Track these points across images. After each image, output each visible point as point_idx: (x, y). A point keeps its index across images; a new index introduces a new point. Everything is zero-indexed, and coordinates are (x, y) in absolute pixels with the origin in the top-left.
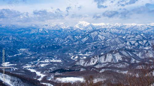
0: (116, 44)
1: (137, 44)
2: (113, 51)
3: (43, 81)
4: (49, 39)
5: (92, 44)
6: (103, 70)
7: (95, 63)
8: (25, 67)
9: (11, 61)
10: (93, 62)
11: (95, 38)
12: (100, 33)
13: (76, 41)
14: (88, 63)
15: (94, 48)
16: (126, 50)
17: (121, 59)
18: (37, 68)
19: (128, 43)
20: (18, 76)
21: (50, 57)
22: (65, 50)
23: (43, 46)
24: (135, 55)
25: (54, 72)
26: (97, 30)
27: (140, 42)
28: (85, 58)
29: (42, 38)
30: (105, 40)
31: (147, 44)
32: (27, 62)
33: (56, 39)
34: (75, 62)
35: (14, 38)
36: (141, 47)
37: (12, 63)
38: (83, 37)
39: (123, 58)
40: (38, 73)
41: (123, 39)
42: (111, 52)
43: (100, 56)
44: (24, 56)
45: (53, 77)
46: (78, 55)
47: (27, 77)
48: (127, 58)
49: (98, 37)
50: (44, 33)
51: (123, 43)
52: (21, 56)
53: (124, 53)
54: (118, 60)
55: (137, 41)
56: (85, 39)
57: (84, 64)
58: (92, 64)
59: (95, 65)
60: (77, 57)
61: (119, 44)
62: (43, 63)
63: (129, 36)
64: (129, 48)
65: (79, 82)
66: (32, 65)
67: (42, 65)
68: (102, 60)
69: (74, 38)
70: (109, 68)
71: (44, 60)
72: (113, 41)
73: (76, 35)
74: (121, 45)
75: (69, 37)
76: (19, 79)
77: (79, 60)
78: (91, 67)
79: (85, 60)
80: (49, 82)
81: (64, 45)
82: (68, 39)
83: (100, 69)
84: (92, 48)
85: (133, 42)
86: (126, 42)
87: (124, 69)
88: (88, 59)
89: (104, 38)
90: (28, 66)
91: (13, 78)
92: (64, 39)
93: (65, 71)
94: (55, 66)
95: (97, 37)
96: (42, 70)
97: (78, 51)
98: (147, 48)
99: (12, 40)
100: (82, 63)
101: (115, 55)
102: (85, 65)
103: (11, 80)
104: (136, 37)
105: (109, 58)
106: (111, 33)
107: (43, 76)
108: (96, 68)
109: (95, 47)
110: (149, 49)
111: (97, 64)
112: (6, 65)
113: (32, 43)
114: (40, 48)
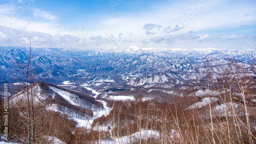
0: (163, 67)
1: (181, 67)
2: (160, 73)
3: (97, 98)
4: (104, 62)
5: (141, 66)
6: (151, 90)
7: (144, 83)
8: (82, 86)
9: (70, 80)
11: (144, 61)
12: (148, 57)
13: (128, 64)
14: (137, 83)
15: (143, 70)
16: (172, 72)
17: (167, 81)
18: (92, 87)
19: (173, 66)
20: (76, 94)
21: (105, 77)
22: (117, 72)
23: (98, 68)
24: (180, 77)
25: (107, 91)
26: (146, 54)
27: (184, 65)
28: (135, 78)
29: (97, 60)
30: (153, 63)
31: (191, 67)
32: (84, 81)
33: (110, 61)
34: (126, 82)
35: (73, 60)
36: (185, 70)
37: (71, 82)
38: (134, 60)
39: (169, 79)
40: (94, 92)
41: (169, 62)
42: (158, 74)
43: (148, 78)
44: (82, 76)
45: (106, 95)
46: (129, 76)
47: (84, 94)
48: (172, 79)
49: (146, 61)
50: (99, 56)
51: (169, 66)
52: (80, 76)
53: (170, 75)
54: (164, 81)
55: (182, 65)
56: (135, 62)
57: (134, 84)
58: (141, 84)
59: (144, 85)
60: (127, 78)
61: (165, 67)
62: (98, 83)
63: (174, 60)
64: (175, 70)
65: (129, 100)
66: (89, 84)
67: (97, 85)
68: (150, 81)
69: (125, 61)
70: (156, 88)
71: (99, 80)
72: (160, 63)
73: (127, 58)
74: (167, 68)
75: (121, 59)
76: (77, 96)
77: (129, 80)
78: (140, 87)
79: (135, 81)
80: (103, 99)
81: (117, 67)
82: (120, 61)
83: (148, 89)
84: (141, 70)
85: (178, 65)
86: (172, 65)
87: (170, 90)
88: (138, 80)
89: (152, 61)
90: (85, 85)
91: (72, 95)
92: (117, 61)
93: (118, 90)
94: (109, 86)
96: (97, 89)
97: (128, 72)
98: (190, 71)
99: (72, 61)
100: (132, 83)
101: (161, 77)
102: (135, 85)
103: (70, 97)
104: (181, 61)
105: (157, 79)
106: (158, 56)
107: (97, 94)
110: (193, 72)
111: (145, 84)
112: (66, 83)
113: (89, 65)
114: (95, 69)
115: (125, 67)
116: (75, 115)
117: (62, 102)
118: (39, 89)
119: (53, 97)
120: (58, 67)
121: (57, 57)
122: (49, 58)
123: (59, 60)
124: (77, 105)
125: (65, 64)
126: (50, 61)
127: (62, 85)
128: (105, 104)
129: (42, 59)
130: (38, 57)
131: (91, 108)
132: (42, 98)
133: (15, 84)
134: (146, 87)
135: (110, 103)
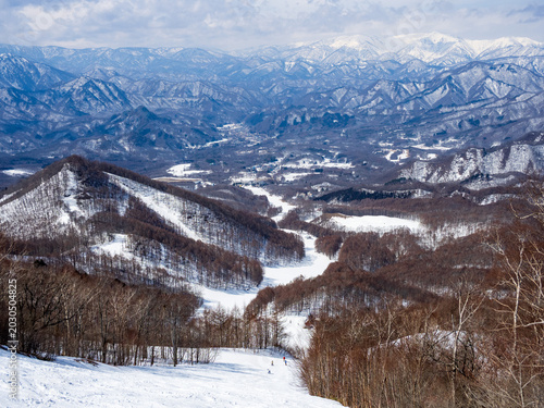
2: (537, 134)
3: (284, 224)
4: (316, 94)
5: (461, 111)
6: (493, 198)
7: (467, 174)
8: (235, 180)
9: (195, 160)
10: (462, 171)
11: (473, 91)
12: (493, 73)
13: (407, 101)
14: (441, 174)
15: (467, 125)
18: (271, 184)
21: (317, 151)
22: (367, 132)
23: (294, 117)
25: (326, 198)
26: (483, 64)
28: (433, 156)
29: (292, 90)
30: (510, 98)
32: (245, 164)
33: (339, 94)
34: (398, 169)
35: (205, 90)
37: (197, 167)
38: (432, 86)
40: (275, 201)
42: (529, 139)
43: (485, 153)
44: (236, 147)
45: (319, 214)
46: (410, 149)
49: (483, 88)
50: (300, 73)
52: (227, 146)
56: (438, 94)
57: (429, 177)
58: (455, 176)
59: (467, 181)
60: (404, 155)
62: (293, 170)
65: (404, 233)
66: (260, 174)
67: (290, 177)
68: (494, 165)
69: (397, 90)
70: (517, 191)
71: (295, 161)
72: (538, 99)
73: (407, 81)
75: (383, 86)
77: (409, 163)
78: (452, 187)
79: (433, 165)
80: (305, 227)
81: (364, 114)
82: (379, 93)
83: (483, 194)
84: (460, 126)
88: (444, 162)
89: (506, 90)
90: (246, 179)
91: (189, 206)
92: (364, 93)
93: (363, 196)
94: (331, 181)
95: (480, 87)
96: (288, 192)
97: (409, 134)
99: (201, 96)
100: (420, 173)
101: (542, 149)
102: (432, 181)
103: (183, 213)
105: (520, 158)
106: (533, 72)
107: (287, 208)
108: (469, 191)
109: (470, 121)
111: (473, 177)
112: (179, 171)
113: (260, 106)
114: (284, 124)
115: (397, 116)
116: (195, 274)
117: (149, 229)
118: (72, 184)
119: (122, 212)
120: (152, 116)
121: (148, 82)
122: (121, 83)
123: (153, 90)
124: (205, 241)
125: (174, 103)
126: (122, 94)
127: (164, 179)
128: (309, 242)
129: (96, 88)
130: (83, 81)
131: (256, 254)
132: (82, 213)
133: (11, 172)
134: (472, 187)
135: (330, 241)
